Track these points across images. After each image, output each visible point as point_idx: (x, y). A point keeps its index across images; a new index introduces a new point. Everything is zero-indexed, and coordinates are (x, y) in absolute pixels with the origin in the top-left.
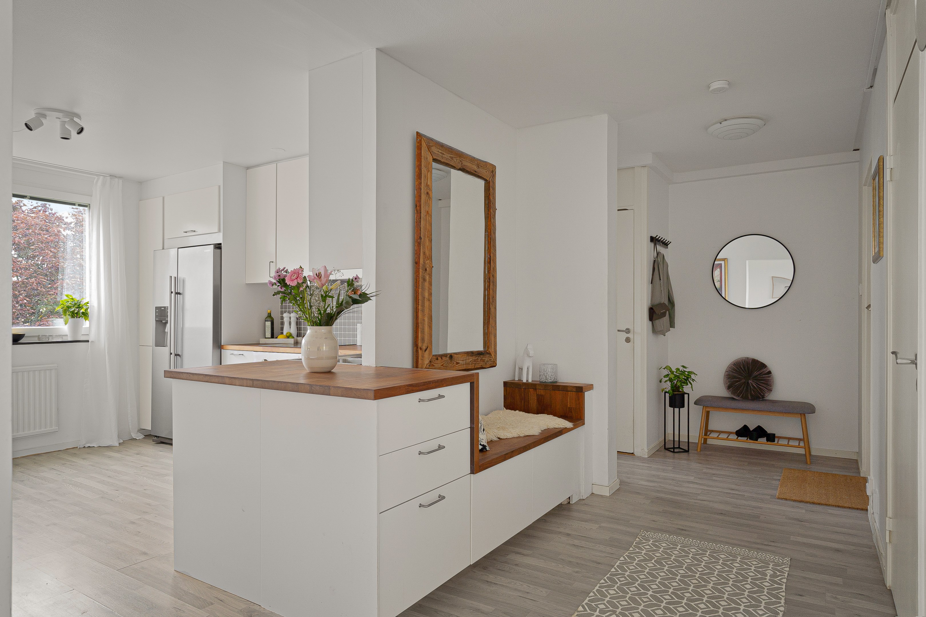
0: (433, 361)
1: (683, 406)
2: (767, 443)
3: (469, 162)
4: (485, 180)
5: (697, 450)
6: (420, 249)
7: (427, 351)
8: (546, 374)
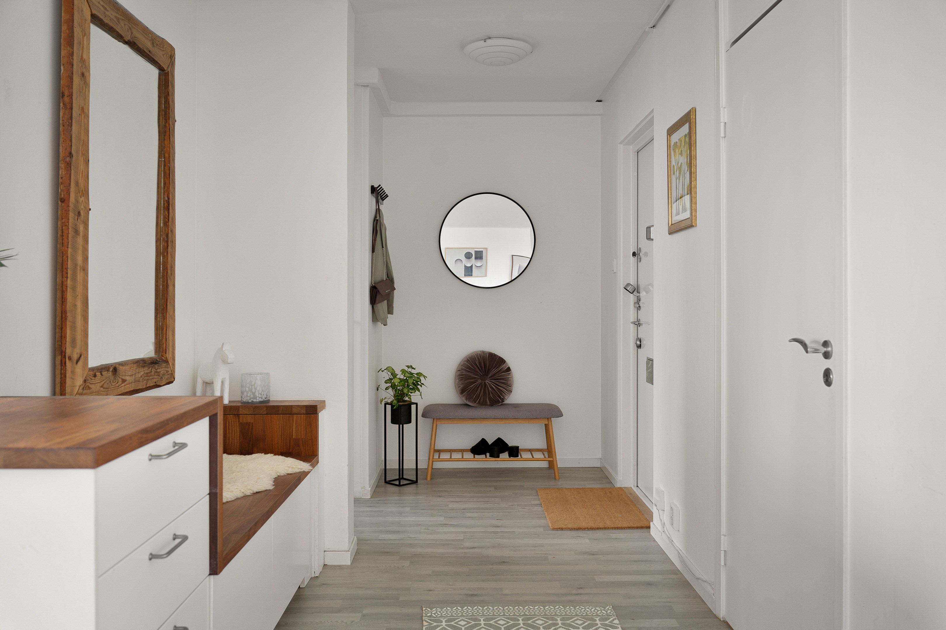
0: (89, 380)
1: (410, 422)
2: (510, 459)
3: (141, 32)
4: (161, 69)
5: (426, 479)
6: (70, 174)
7: (80, 363)
8: (253, 390)
